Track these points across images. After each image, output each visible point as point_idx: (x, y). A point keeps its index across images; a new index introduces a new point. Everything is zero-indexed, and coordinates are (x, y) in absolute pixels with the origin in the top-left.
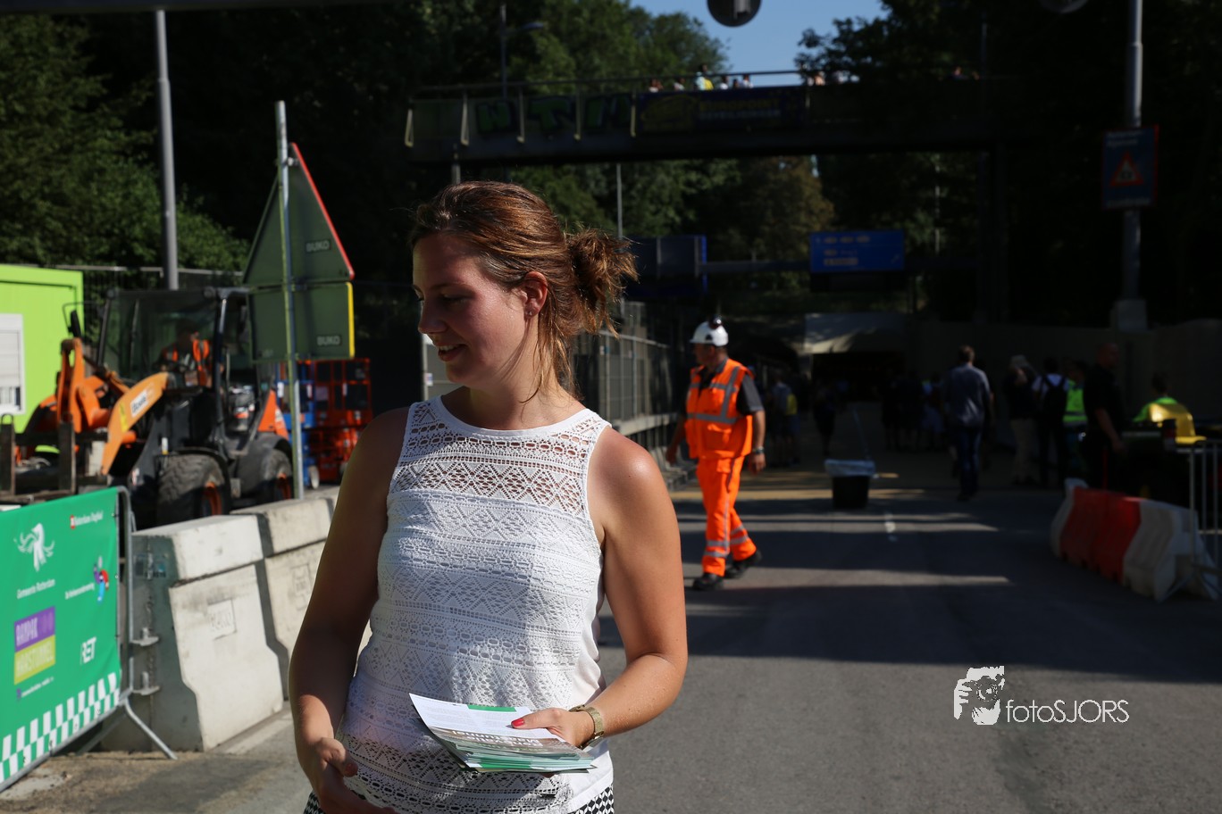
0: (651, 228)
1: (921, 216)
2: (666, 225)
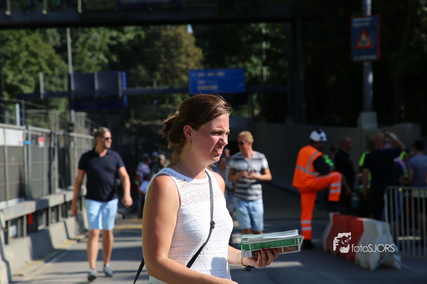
0: (89, 67)
1: (255, 59)
2: (98, 65)
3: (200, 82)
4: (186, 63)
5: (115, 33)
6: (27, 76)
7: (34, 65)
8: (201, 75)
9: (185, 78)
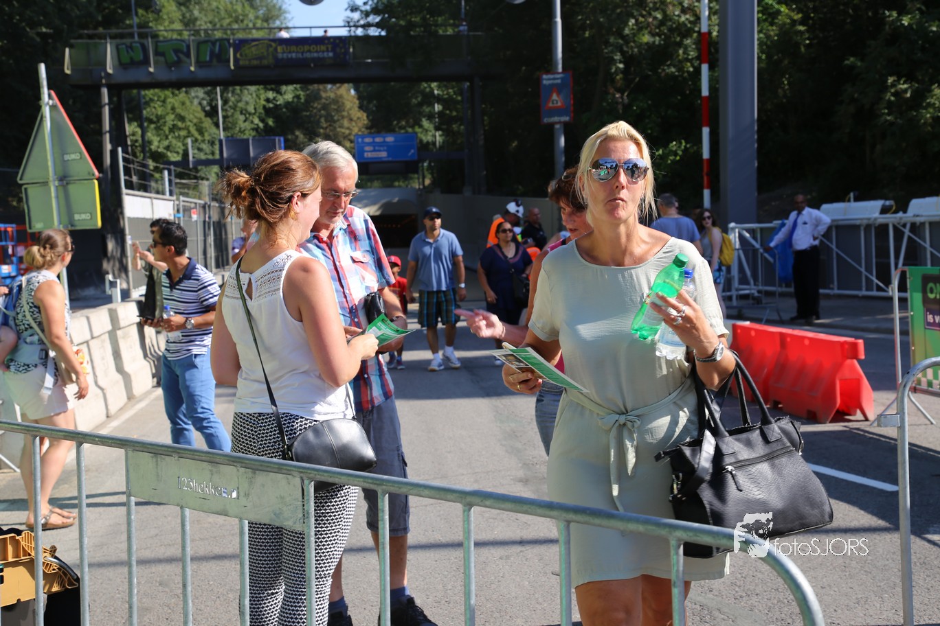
0: (243, 132)
1: (426, 123)
2: (253, 129)
3: (367, 148)
6: (174, 142)
7: (180, 129)
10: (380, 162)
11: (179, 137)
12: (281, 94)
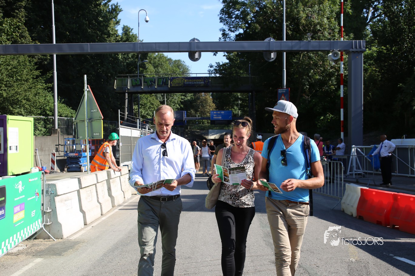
1: (235, 107)
2: (176, 108)
3: (214, 115)
4: (209, 109)
5: (183, 97)
6: (149, 112)
7: (152, 108)
8: (215, 113)
9: (208, 115)
10: (219, 120)
11: (151, 110)
12: (186, 97)
